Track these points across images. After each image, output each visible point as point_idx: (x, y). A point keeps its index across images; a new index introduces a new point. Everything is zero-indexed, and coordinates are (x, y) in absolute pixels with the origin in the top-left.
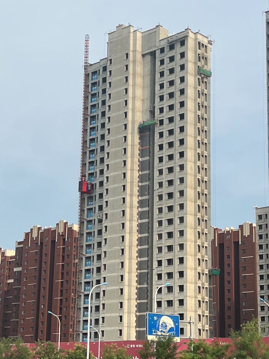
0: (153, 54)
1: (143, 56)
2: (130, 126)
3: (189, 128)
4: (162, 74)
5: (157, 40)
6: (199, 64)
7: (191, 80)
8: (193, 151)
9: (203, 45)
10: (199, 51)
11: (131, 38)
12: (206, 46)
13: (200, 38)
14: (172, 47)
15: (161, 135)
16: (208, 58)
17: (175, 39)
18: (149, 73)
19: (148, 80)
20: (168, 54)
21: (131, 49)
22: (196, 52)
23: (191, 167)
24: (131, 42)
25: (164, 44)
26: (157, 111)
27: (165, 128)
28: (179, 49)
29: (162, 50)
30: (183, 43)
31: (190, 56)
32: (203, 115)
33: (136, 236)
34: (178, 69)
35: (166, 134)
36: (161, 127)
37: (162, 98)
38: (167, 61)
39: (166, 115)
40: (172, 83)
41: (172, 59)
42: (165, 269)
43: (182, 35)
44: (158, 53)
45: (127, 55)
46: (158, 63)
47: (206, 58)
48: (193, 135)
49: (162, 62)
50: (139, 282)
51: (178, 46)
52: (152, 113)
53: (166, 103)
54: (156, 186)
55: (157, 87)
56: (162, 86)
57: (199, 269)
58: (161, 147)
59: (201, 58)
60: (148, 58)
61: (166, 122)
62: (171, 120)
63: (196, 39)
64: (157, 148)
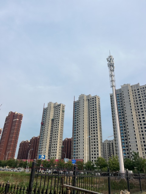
2: (50, 119)
3: (60, 120)
4: (56, 111)
5: (56, 105)
7: (61, 112)
8: (60, 124)
11: (52, 104)
13: (63, 105)
15: (55, 121)
18: (54, 110)
20: (57, 107)
23: (60, 127)
28: (59, 106)
31: (61, 108)
32: (63, 118)
33: (49, 139)
34: (59, 110)
37: (56, 115)
39: (56, 117)
40: (58, 112)
42: (54, 146)
43: (60, 104)
45: (51, 107)
46: (56, 109)
47: (64, 108)
50: (49, 148)
52: (54, 117)
54: (54, 130)
55: (55, 113)
57: (60, 146)
58: (55, 123)
60: (54, 108)
61: (56, 119)
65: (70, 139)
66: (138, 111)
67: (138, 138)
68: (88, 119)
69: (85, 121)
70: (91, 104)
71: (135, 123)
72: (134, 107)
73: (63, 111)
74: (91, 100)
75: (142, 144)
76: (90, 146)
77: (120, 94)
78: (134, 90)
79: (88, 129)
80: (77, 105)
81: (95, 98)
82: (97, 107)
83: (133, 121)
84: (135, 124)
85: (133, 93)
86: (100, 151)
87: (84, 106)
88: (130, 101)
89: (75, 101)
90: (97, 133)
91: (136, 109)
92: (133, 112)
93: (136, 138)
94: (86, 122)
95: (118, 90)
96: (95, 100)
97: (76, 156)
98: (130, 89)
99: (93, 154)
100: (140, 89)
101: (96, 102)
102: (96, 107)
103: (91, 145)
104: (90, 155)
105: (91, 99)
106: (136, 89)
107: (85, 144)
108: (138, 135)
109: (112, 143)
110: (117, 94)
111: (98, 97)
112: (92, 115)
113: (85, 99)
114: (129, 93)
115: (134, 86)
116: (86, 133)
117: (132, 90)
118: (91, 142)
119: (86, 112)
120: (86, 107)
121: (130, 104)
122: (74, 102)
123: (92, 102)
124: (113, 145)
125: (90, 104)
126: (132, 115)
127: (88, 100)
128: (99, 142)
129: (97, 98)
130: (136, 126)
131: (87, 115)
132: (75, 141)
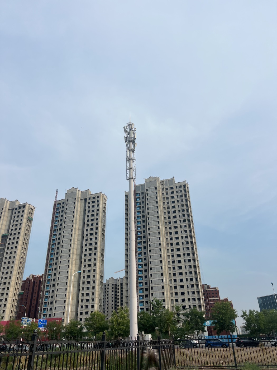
0: (13, 210)
1: (9, 210)
3: (21, 237)
4: (14, 217)
5: (15, 205)
6: (29, 215)
7: (25, 220)
8: (21, 246)
9: (31, 209)
10: (29, 211)
11: (5, 203)
12: (33, 209)
13: (31, 206)
14: (20, 208)
15: (10, 239)
16: (33, 213)
17: (21, 205)
18: (10, 216)
19: (9, 218)
20: (18, 210)
21: (5, 207)
22: (28, 211)
23: (19, 252)
24: (5, 204)
25: (17, 207)
26: (10, 230)
27: (12, 237)
28: (22, 209)
29: (16, 209)
30: (24, 207)
31: (26, 212)
32: (27, 233)
34: (20, 216)
35: (12, 239)
36: (10, 236)
37: (13, 226)
38: (17, 213)
39: (13, 232)
40: (17, 221)
41: (19, 212)
43: (24, 205)
44: (14, 210)
45: (3, 209)
46: (14, 213)
47: (32, 213)
48: (22, 240)
49: (15, 213)
51: (22, 208)
52: (8, 230)
53: (14, 228)
54: (4, 258)
55: (12, 221)
56: (14, 221)
57: (15, 292)
58: (9, 244)
59: (30, 213)
60: (11, 211)
61: (13, 234)
62: (15, 234)
63: (29, 207)
64: (7, 244)
65: (40, 277)
66: (170, 225)
67: (166, 275)
68: (80, 237)
69: (74, 241)
70: (89, 207)
71: (163, 247)
72: (163, 218)
73: (30, 220)
74: (89, 201)
75: (171, 285)
76: (79, 290)
77: (142, 193)
78: (165, 189)
79: (78, 257)
80: (61, 209)
81: (98, 197)
82: (101, 215)
83: (160, 244)
84: (164, 249)
85: (163, 194)
86: (96, 300)
87: (74, 212)
88: (157, 207)
89: (58, 200)
90: (95, 265)
91: (166, 223)
92: (160, 227)
93: (162, 274)
94: (76, 243)
95: (139, 186)
96: (98, 201)
97: (49, 312)
98: (159, 186)
99: (84, 307)
100: (175, 188)
101: (98, 206)
102: (97, 214)
103: (81, 289)
104: (77, 308)
105: (90, 199)
106: (169, 187)
107: (70, 286)
108: (167, 268)
109: (122, 284)
110: (137, 194)
111: (103, 196)
112: (89, 230)
113: (78, 198)
114: (156, 193)
115: (166, 181)
116: (74, 266)
117: (163, 189)
118: (81, 283)
119: (78, 223)
120: (79, 213)
121: (158, 212)
122: (56, 201)
123: (92, 204)
124: (122, 288)
125: (87, 208)
126: (159, 233)
127: (83, 201)
128: (97, 282)
129: (101, 198)
130: (164, 253)
131: (79, 230)
132: (48, 280)
